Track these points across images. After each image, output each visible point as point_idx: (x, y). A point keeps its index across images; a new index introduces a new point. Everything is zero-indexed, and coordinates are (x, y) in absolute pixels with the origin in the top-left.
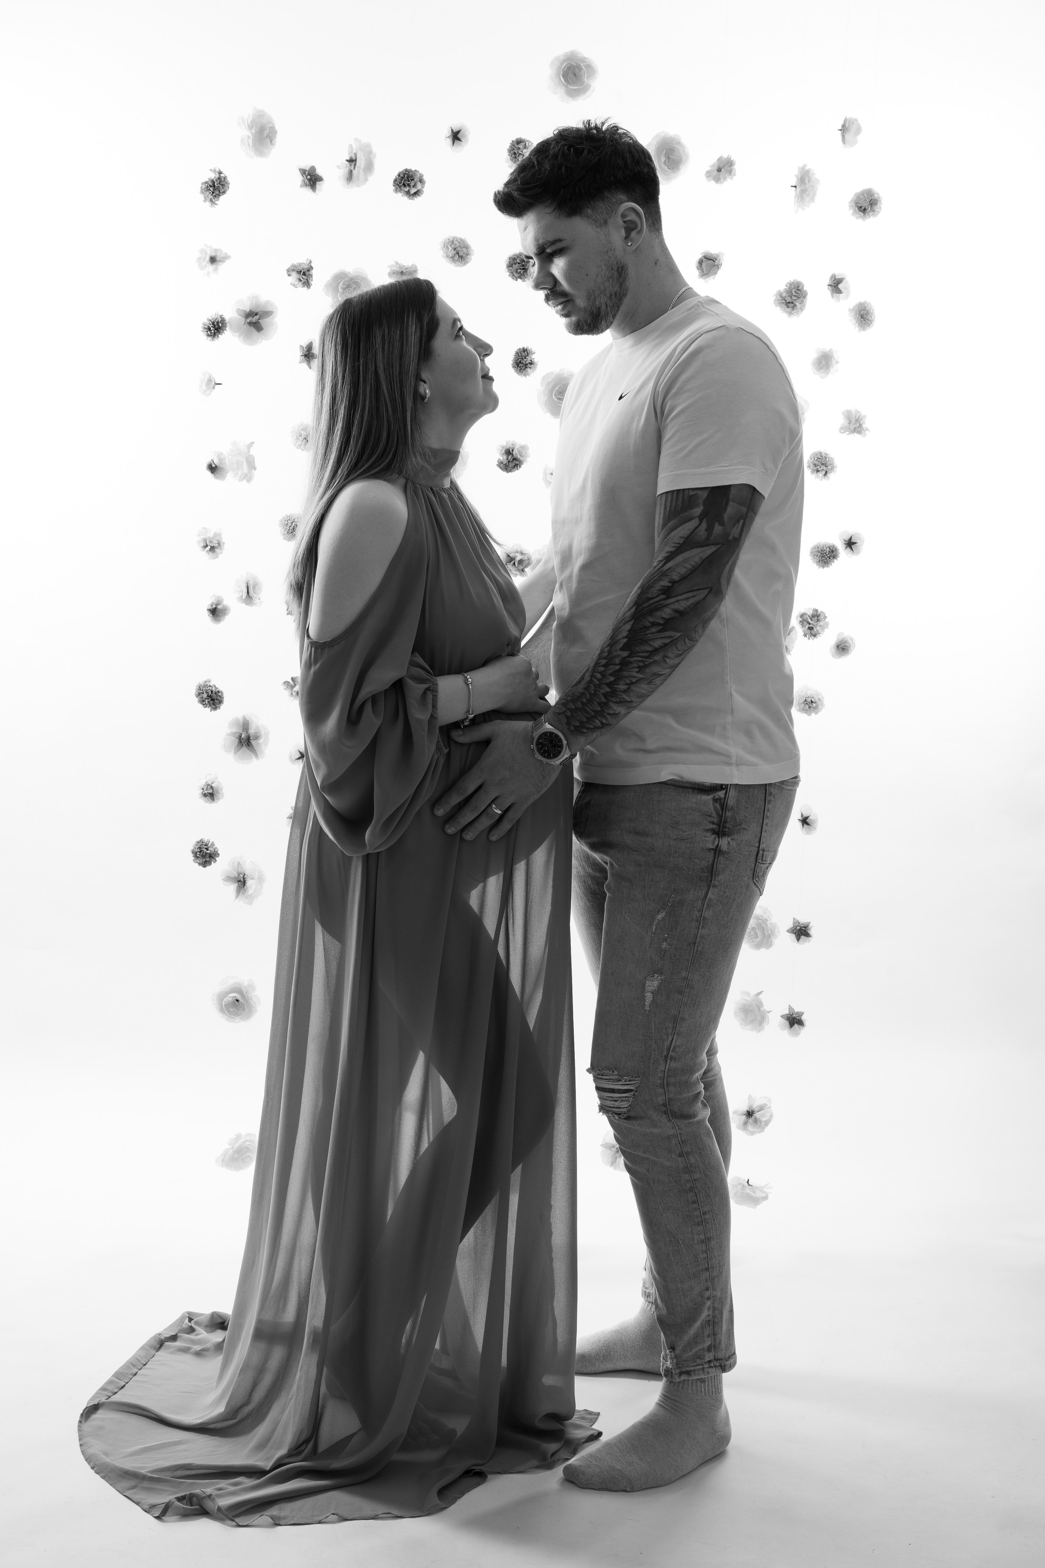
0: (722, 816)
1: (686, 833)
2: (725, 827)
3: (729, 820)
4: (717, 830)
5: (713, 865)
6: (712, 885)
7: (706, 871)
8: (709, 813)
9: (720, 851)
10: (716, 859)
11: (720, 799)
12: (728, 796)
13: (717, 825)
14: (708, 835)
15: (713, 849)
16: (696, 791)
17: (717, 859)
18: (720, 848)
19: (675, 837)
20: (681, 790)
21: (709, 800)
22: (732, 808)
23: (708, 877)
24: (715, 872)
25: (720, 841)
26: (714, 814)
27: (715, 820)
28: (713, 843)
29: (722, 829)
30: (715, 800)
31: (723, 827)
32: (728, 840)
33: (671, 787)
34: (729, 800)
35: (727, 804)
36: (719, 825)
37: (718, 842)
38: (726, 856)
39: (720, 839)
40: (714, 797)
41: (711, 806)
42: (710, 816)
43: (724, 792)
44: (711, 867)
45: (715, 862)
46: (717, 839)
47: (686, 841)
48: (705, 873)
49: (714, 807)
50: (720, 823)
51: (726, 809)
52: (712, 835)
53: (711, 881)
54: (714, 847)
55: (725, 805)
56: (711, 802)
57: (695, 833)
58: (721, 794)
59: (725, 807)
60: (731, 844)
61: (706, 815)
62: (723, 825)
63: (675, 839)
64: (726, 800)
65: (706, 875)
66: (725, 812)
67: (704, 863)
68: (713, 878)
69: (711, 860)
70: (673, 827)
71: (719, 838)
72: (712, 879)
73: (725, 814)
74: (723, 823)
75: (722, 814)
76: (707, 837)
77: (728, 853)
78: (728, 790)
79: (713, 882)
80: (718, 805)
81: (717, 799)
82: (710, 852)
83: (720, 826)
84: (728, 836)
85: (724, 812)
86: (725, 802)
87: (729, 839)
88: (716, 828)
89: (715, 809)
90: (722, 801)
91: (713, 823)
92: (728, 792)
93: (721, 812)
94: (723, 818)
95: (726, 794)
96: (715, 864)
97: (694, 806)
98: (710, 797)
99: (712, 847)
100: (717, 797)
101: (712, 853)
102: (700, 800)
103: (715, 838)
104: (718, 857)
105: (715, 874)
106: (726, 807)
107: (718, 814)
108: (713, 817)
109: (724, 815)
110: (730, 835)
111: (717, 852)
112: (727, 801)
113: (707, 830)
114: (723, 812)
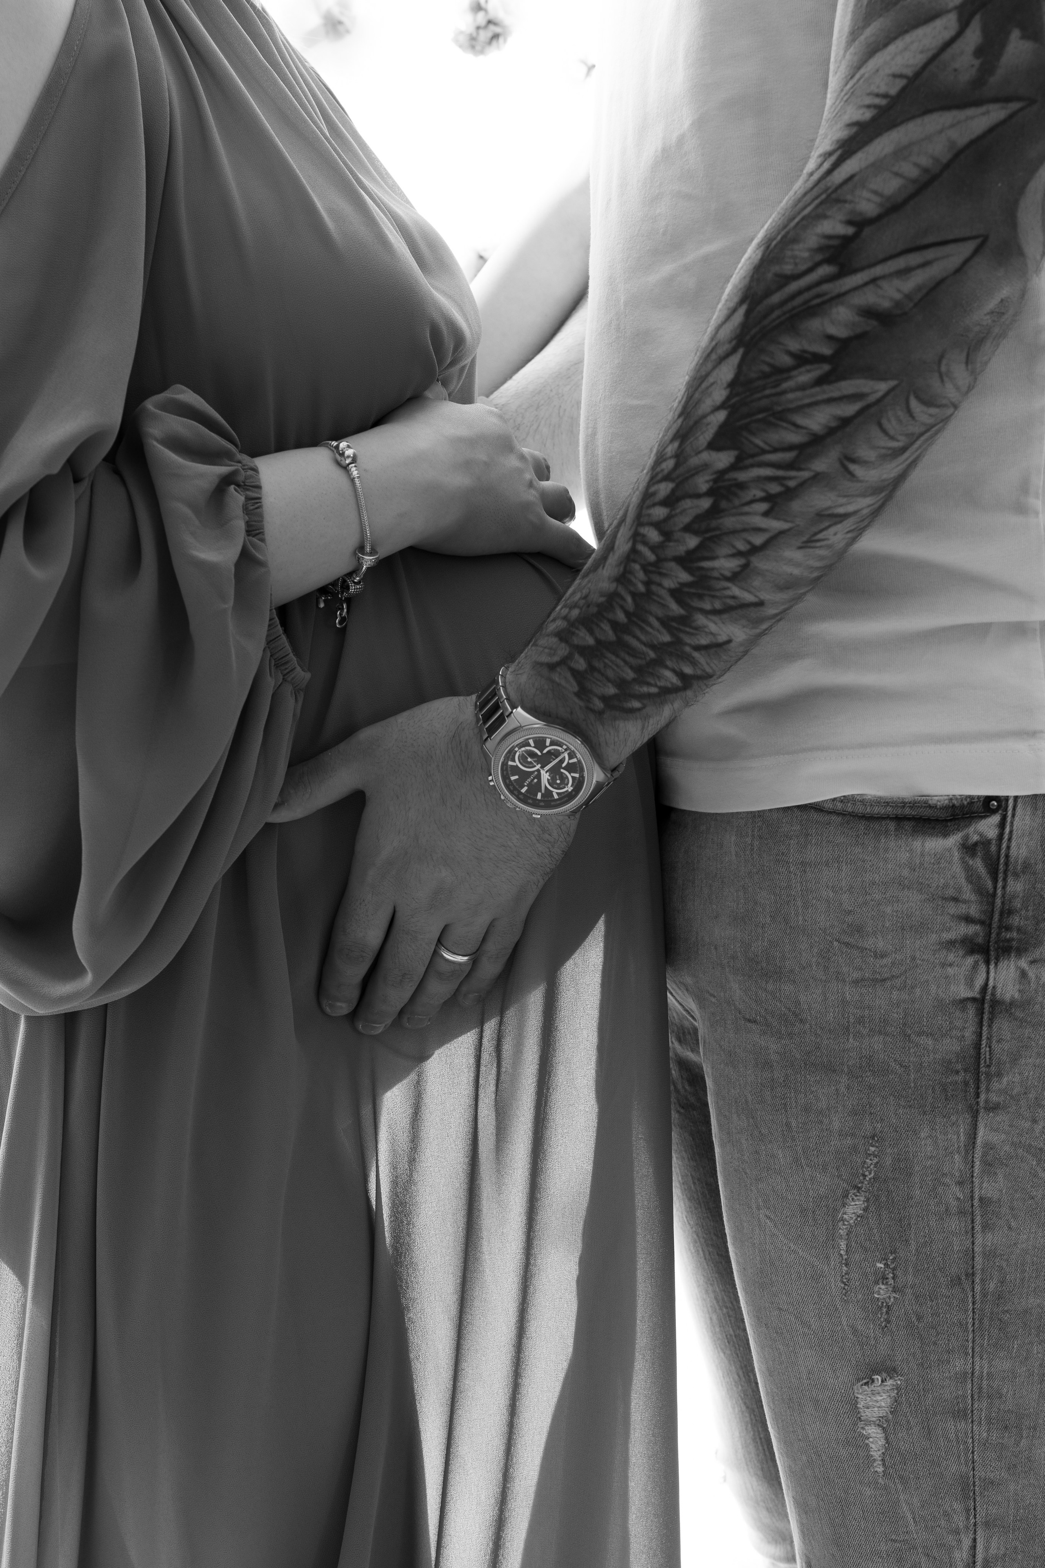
0: (994, 895)
1: (885, 961)
2: (1008, 928)
3: (1017, 904)
4: (980, 940)
5: (977, 1046)
6: (982, 1104)
7: (959, 1067)
8: (950, 892)
9: (996, 1003)
10: (985, 1028)
11: (985, 843)
12: (1011, 832)
13: (982, 923)
14: (951, 957)
15: (973, 1000)
16: (908, 826)
17: (990, 1026)
18: (993, 994)
19: (856, 975)
20: (862, 825)
21: (950, 850)
22: (1027, 867)
23: (966, 1084)
24: (989, 1066)
25: (992, 974)
26: (968, 893)
27: (974, 910)
28: (970, 982)
29: (998, 934)
30: (969, 849)
31: (1000, 927)
32: (1017, 968)
33: (834, 817)
34: (1014, 844)
35: (1007, 856)
36: (986, 923)
37: (984, 975)
38: (1019, 1014)
39: (992, 967)
40: (966, 838)
41: (957, 868)
42: (955, 900)
43: (996, 819)
44: (972, 1052)
45: (984, 1038)
46: (982, 968)
47: (889, 983)
48: (957, 1072)
49: (968, 869)
50: (991, 917)
51: (1005, 872)
52: (964, 957)
53: (977, 1095)
54: (975, 993)
55: (1002, 860)
56: (956, 855)
57: (913, 958)
58: (988, 827)
59: (1001, 867)
60: (1031, 974)
61: (944, 899)
62: (1000, 920)
63: (856, 982)
64: (1004, 845)
65: (959, 1078)
66: (1005, 880)
67: (950, 1046)
68: (983, 1087)
69: (969, 1034)
70: (847, 944)
71: (988, 963)
72: (978, 1088)
73: (1004, 887)
74: (1002, 914)
75: (995, 888)
76: (951, 965)
77: (1025, 1004)
78: (1010, 813)
79: (983, 1097)
80: (978, 864)
81: (976, 844)
82: (964, 1009)
83: (990, 925)
84: (1020, 951)
85: (1000, 884)
86: (1003, 851)
87: (1023, 963)
88: (976, 934)
89: (971, 876)
90: (993, 848)
91: (968, 919)
92: (1009, 819)
93: (989, 884)
94: (998, 901)
95: (1002, 825)
96: (984, 1042)
97: (906, 872)
98: (952, 841)
99: (969, 994)
100: (975, 838)
101: (971, 1011)
102: (922, 855)
103: (975, 967)
104: (991, 1020)
105: (988, 1075)
106: (1007, 864)
107: (980, 890)
108: (965, 902)
109: (999, 892)
110: (1026, 950)
111: (986, 1005)
112: (1008, 847)
113: (951, 943)
114: (995, 881)
